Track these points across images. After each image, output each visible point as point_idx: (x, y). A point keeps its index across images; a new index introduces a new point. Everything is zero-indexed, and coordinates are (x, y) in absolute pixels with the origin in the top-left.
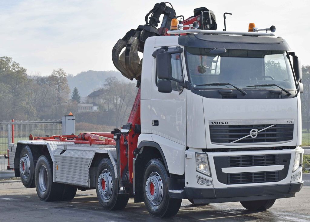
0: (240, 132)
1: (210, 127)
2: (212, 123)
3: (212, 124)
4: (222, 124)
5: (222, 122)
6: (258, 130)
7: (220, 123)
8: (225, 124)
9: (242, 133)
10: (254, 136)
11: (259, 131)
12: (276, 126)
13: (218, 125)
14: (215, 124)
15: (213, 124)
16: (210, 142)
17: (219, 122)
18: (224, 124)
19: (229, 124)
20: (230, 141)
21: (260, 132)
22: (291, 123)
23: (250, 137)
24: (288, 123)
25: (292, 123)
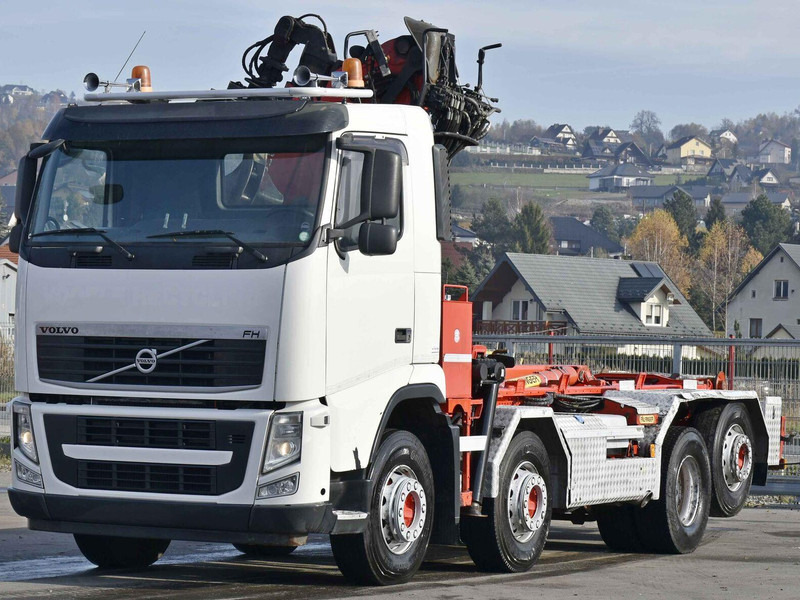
0: (111, 356)
1: (39, 338)
2: (42, 328)
3: (41, 333)
4: (64, 334)
5: (65, 329)
6: (159, 352)
7: (61, 330)
8: (72, 334)
9: (116, 357)
10: (146, 366)
11: (159, 356)
12: (211, 342)
13: (55, 334)
14: (48, 333)
15: (44, 332)
16: (37, 377)
17: (58, 328)
18: (70, 334)
19: (83, 333)
20: (85, 378)
21: (163, 358)
22: (255, 337)
23: (136, 369)
24: (247, 337)
25: (260, 338)
